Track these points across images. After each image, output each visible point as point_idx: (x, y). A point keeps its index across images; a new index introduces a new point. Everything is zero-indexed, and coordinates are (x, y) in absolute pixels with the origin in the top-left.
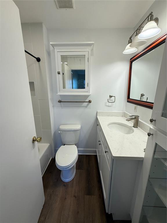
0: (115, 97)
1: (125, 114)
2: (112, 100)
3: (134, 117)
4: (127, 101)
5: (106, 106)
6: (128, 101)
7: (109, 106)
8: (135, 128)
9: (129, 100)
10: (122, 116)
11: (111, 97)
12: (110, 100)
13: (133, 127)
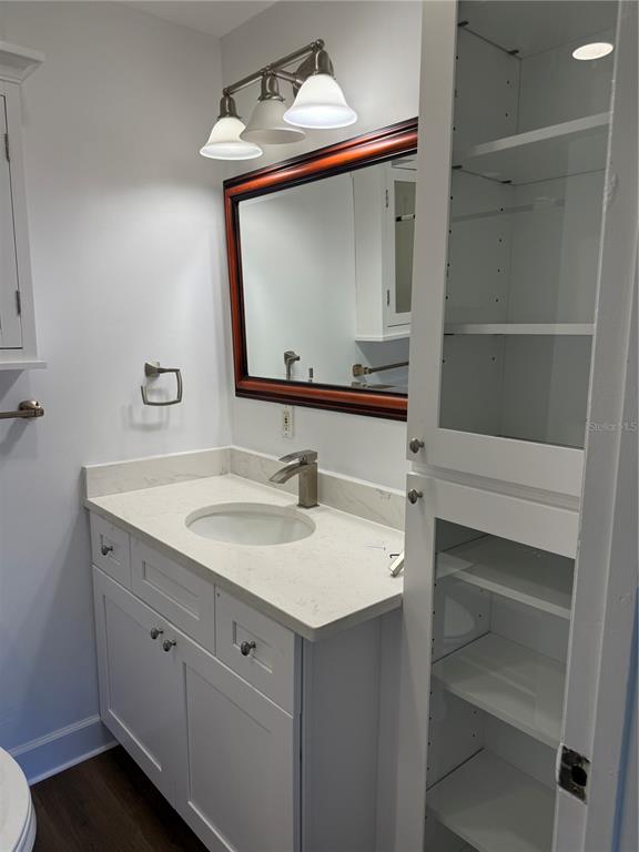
0: (177, 371)
1: (232, 456)
2: (160, 392)
3: (296, 461)
4: (237, 390)
5: (133, 426)
6: (241, 392)
7: (147, 428)
8: (307, 508)
9: (247, 385)
10: (223, 473)
11: (152, 372)
12: (153, 392)
13: (300, 505)
